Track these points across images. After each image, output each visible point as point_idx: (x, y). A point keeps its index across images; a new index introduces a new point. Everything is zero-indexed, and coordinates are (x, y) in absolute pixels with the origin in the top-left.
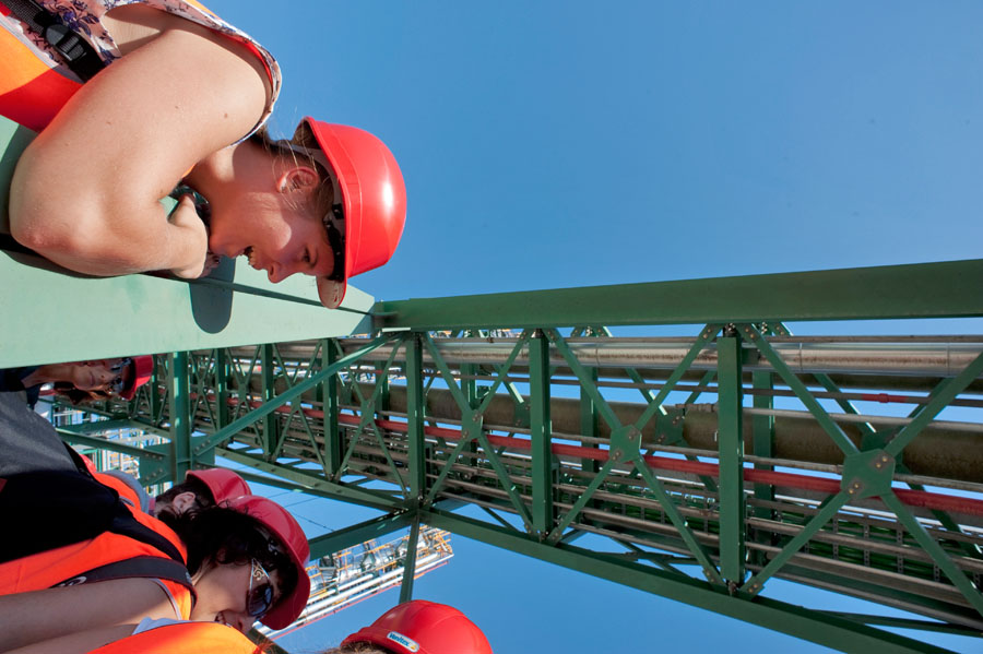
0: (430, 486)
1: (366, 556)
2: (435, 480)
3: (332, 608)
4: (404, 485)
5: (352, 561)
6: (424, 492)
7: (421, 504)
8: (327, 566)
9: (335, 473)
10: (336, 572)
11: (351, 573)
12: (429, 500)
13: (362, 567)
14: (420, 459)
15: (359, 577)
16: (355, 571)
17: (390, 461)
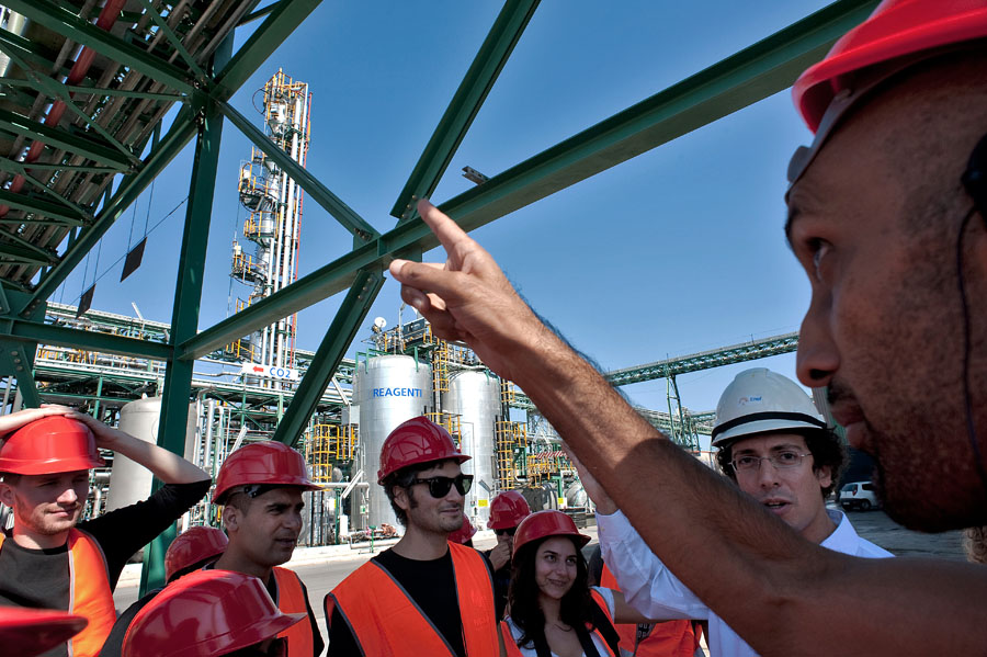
0: (187, 67)
1: (265, 165)
2: (179, 56)
3: (297, 215)
4: (176, 96)
5: (264, 179)
6: (191, 78)
7: (205, 89)
8: (257, 204)
9: (130, 163)
10: (266, 198)
11: (275, 185)
12: (203, 77)
13: (275, 173)
14: (145, 58)
15: (282, 181)
16: (275, 181)
17: (135, 96)
